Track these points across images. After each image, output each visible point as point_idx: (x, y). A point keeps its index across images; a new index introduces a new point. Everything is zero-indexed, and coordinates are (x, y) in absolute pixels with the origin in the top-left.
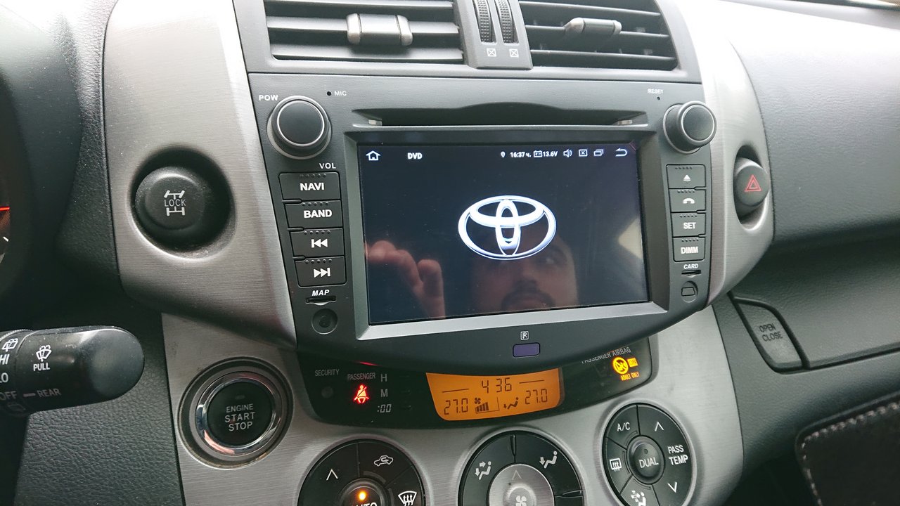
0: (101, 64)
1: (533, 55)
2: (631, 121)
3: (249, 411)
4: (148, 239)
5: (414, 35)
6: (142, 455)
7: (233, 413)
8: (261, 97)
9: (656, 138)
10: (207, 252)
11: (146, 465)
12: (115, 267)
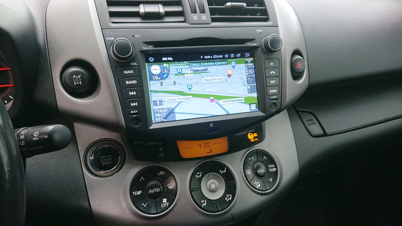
0: (45, 27)
1: (212, 18)
2: (250, 43)
3: (110, 158)
4: (68, 94)
5: (165, 12)
6: (70, 175)
7: (104, 158)
8: (107, 38)
9: (260, 49)
10: (90, 98)
11: (72, 179)
12: (56, 105)
